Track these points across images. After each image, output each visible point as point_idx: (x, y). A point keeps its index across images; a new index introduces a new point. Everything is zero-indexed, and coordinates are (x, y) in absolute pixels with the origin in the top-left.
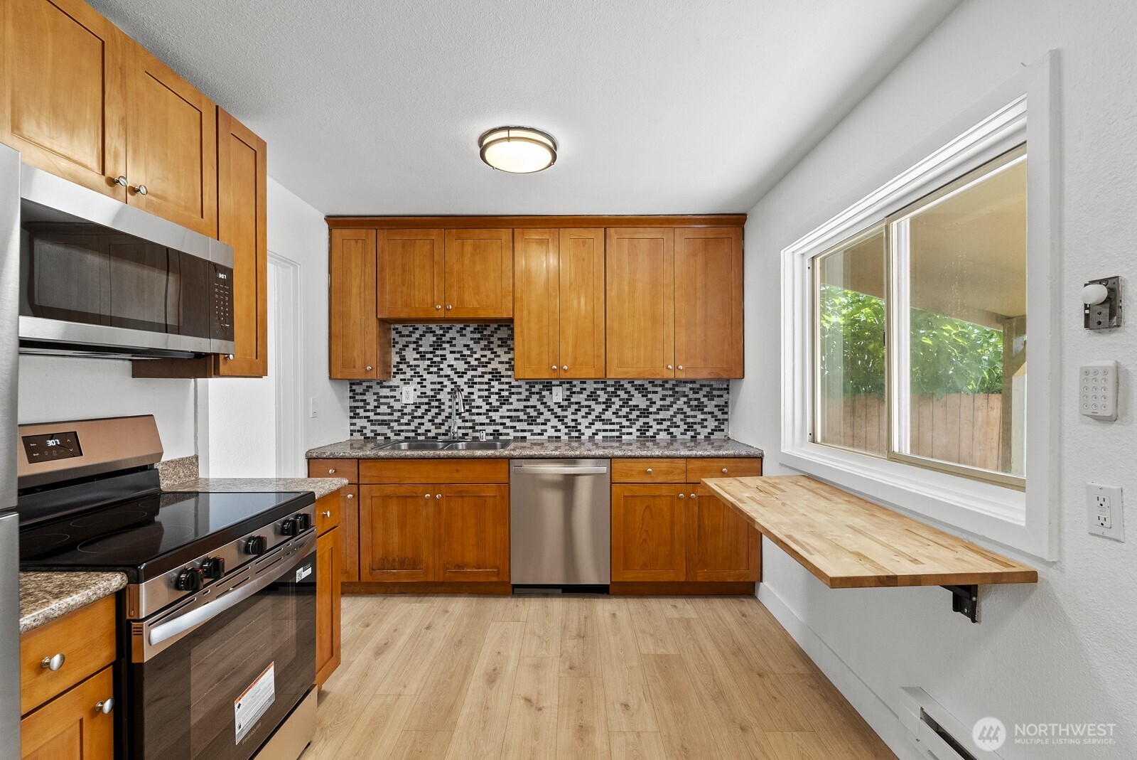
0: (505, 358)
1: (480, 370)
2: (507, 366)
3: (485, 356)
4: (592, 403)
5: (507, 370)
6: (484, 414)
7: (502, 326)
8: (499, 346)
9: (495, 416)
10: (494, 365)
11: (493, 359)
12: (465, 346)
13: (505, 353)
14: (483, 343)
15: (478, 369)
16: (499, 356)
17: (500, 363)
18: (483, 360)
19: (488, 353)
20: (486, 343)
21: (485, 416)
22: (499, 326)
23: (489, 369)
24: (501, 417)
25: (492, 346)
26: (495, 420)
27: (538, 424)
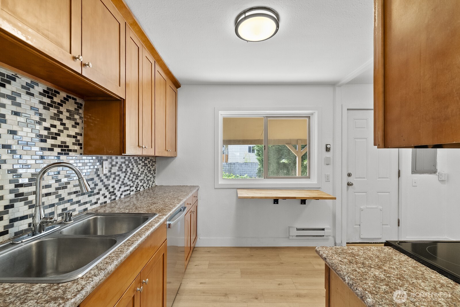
0: (73, 131)
1: (50, 142)
2: (74, 140)
3: (54, 126)
4: (120, 173)
5: (74, 144)
6: (54, 193)
7: (70, 97)
8: (68, 118)
9: (63, 193)
10: (63, 138)
11: (62, 131)
12: (32, 108)
13: (73, 126)
14: (53, 111)
15: (48, 140)
16: (67, 129)
17: (69, 136)
18: (53, 130)
19: (57, 123)
20: (56, 112)
21: (54, 196)
22: (67, 96)
23: (58, 142)
24: (69, 194)
25: (61, 116)
26: (63, 199)
27: (94, 195)
